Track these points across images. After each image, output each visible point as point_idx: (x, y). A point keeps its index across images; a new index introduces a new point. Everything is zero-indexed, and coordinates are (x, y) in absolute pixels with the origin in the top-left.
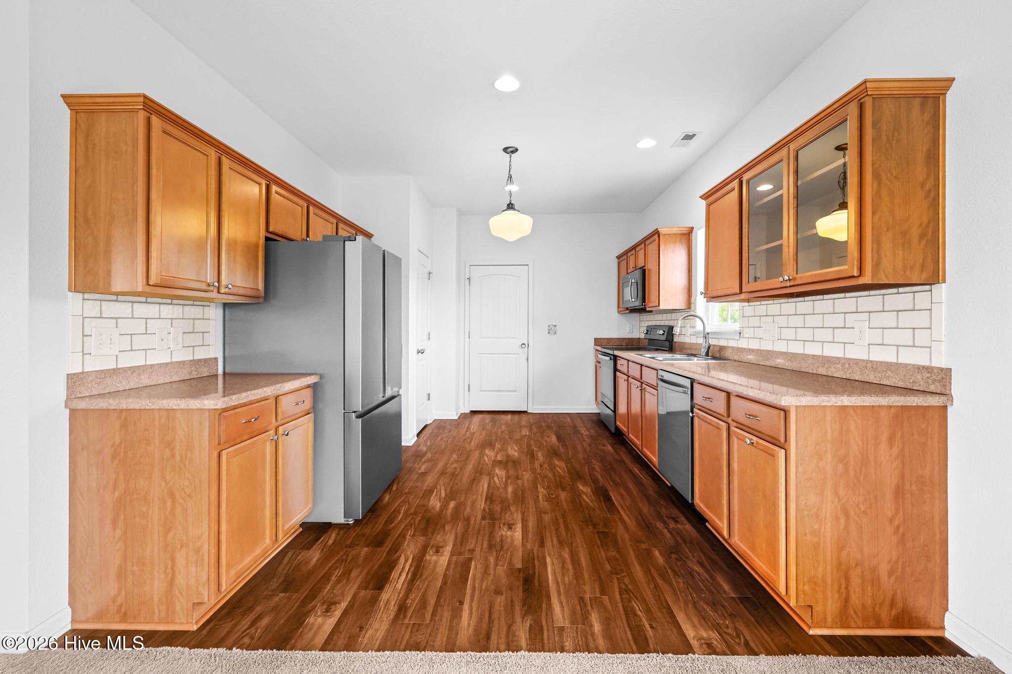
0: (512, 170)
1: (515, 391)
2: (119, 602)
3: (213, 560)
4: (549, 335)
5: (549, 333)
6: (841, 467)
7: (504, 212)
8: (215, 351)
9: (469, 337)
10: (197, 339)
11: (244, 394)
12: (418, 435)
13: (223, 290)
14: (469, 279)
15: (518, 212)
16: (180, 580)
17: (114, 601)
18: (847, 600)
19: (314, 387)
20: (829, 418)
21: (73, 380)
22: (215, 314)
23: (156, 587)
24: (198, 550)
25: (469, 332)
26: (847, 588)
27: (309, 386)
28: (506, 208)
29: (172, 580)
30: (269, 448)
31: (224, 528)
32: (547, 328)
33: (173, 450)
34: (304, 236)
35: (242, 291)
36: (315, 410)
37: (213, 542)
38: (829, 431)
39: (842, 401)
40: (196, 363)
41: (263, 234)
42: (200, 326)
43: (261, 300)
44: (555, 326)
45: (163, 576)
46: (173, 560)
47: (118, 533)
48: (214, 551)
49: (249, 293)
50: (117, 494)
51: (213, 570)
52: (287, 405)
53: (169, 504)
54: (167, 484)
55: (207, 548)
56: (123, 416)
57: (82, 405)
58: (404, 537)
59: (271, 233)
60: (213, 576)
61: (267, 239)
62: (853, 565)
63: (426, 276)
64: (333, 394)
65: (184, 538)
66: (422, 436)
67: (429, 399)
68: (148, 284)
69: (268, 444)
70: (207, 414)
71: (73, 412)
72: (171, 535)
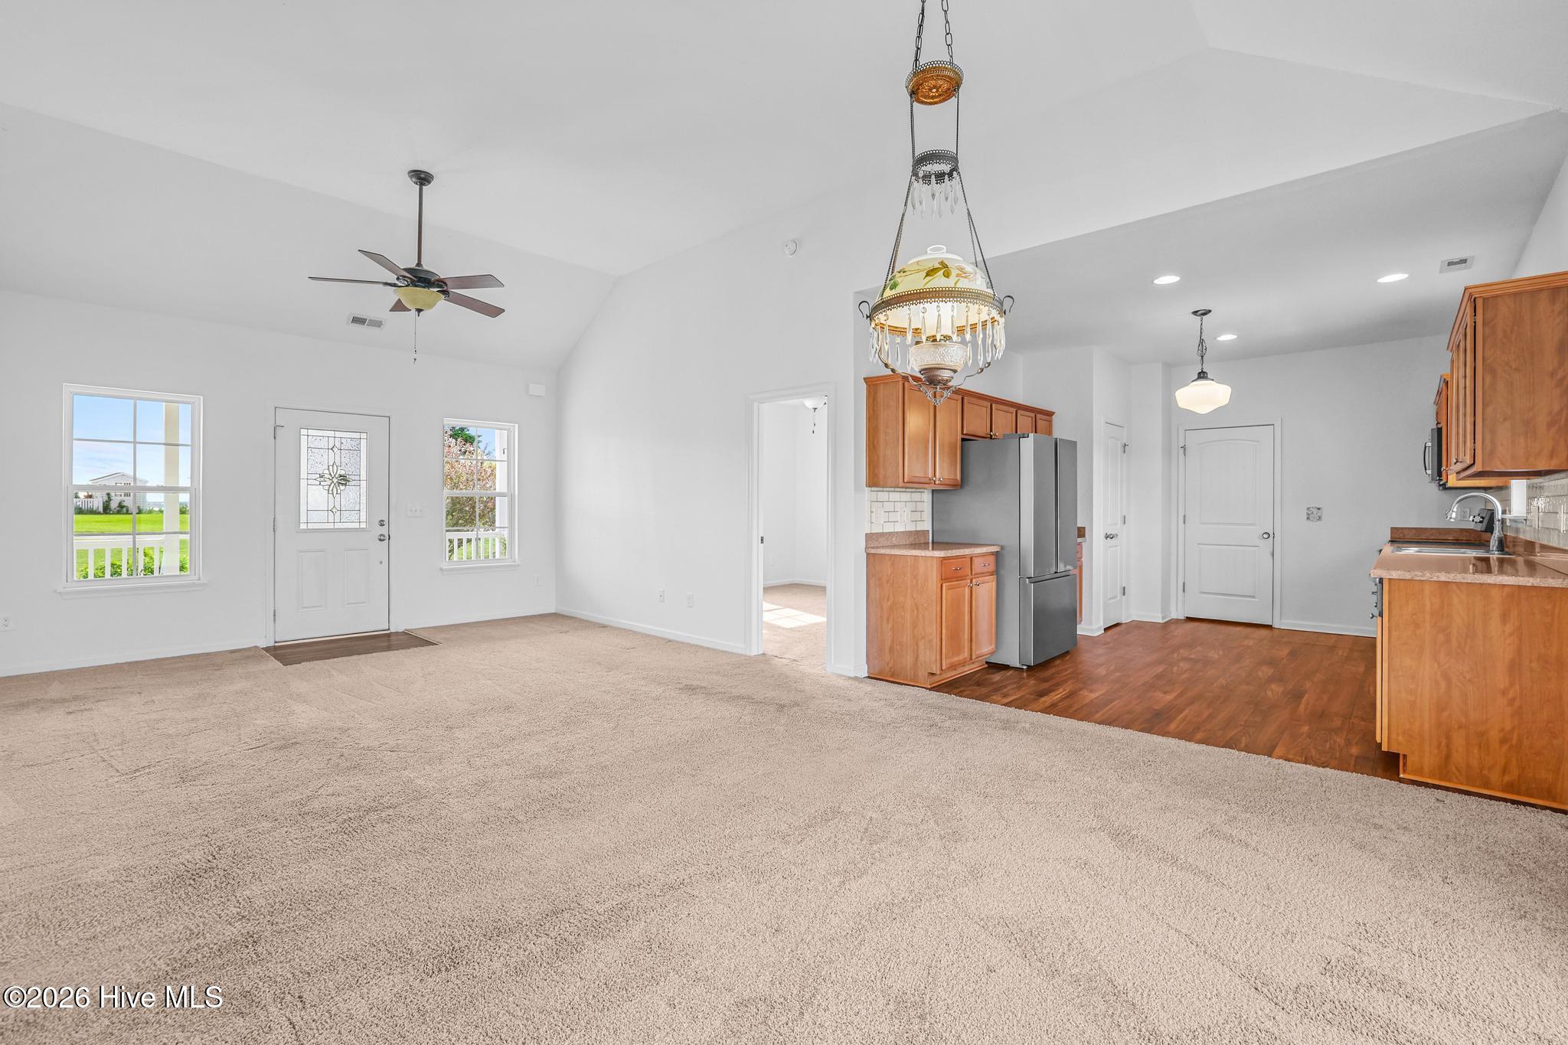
0: (1203, 334)
1: (1253, 597)
2: (890, 665)
3: (938, 648)
4: (1308, 522)
5: (1308, 518)
6: (1441, 637)
7: (1194, 383)
8: (927, 526)
9: (1184, 523)
10: (917, 516)
11: (954, 551)
12: (1106, 629)
13: (937, 482)
14: (1184, 447)
15: (1212, 382)
16: (921, 658)
17: (888, 664)
18: (1448, 757)
19: (997, 554)
20: (1427, 592)
21: (869, 537)
22: (927, 496)
23: (909, 660)
24: (930, 641)
25: (1185, 516)
26: (1448, 746)
27: (992, 553)
28: (1196, 377)
29: (917, 657)
30: (967, 591)
31: (944, 631)
32: (1306, 511)
33: (917, 580)
34: (989, 431)
35: (948, 483)
36: (997, 573)
37: (938, 639)
38: (1428, 603)
39: (1438, 577)
40: (917, 532)
41: (959, 437)
42: (920, 506)
43: (959, 487)
44: (1319, 509)
45: (912, 654)
46: (917, 645)
47: (890, 626)
48: (939, 643)
49: (952, 483)
50: (889, 603)
51: (938, 654)
52: (979, 565)
53: (915, 612)
54: (914, 600)
55: (936, 641)
56: (892, 559)
57: (873, 551)
58: (1066, 682)
59: (966, 434)
60: (938, 657)
61: (963, 440)
62: (1456, 727)
63: (1120, 449)
64: (1011, 563)
65: (923, 634)
66: (1110, 632)
67: (1124, 594)
68: (904, 482)
69: (967, 587)
70: (935, 561)
71: (868, 554)
72: (916, 630)
